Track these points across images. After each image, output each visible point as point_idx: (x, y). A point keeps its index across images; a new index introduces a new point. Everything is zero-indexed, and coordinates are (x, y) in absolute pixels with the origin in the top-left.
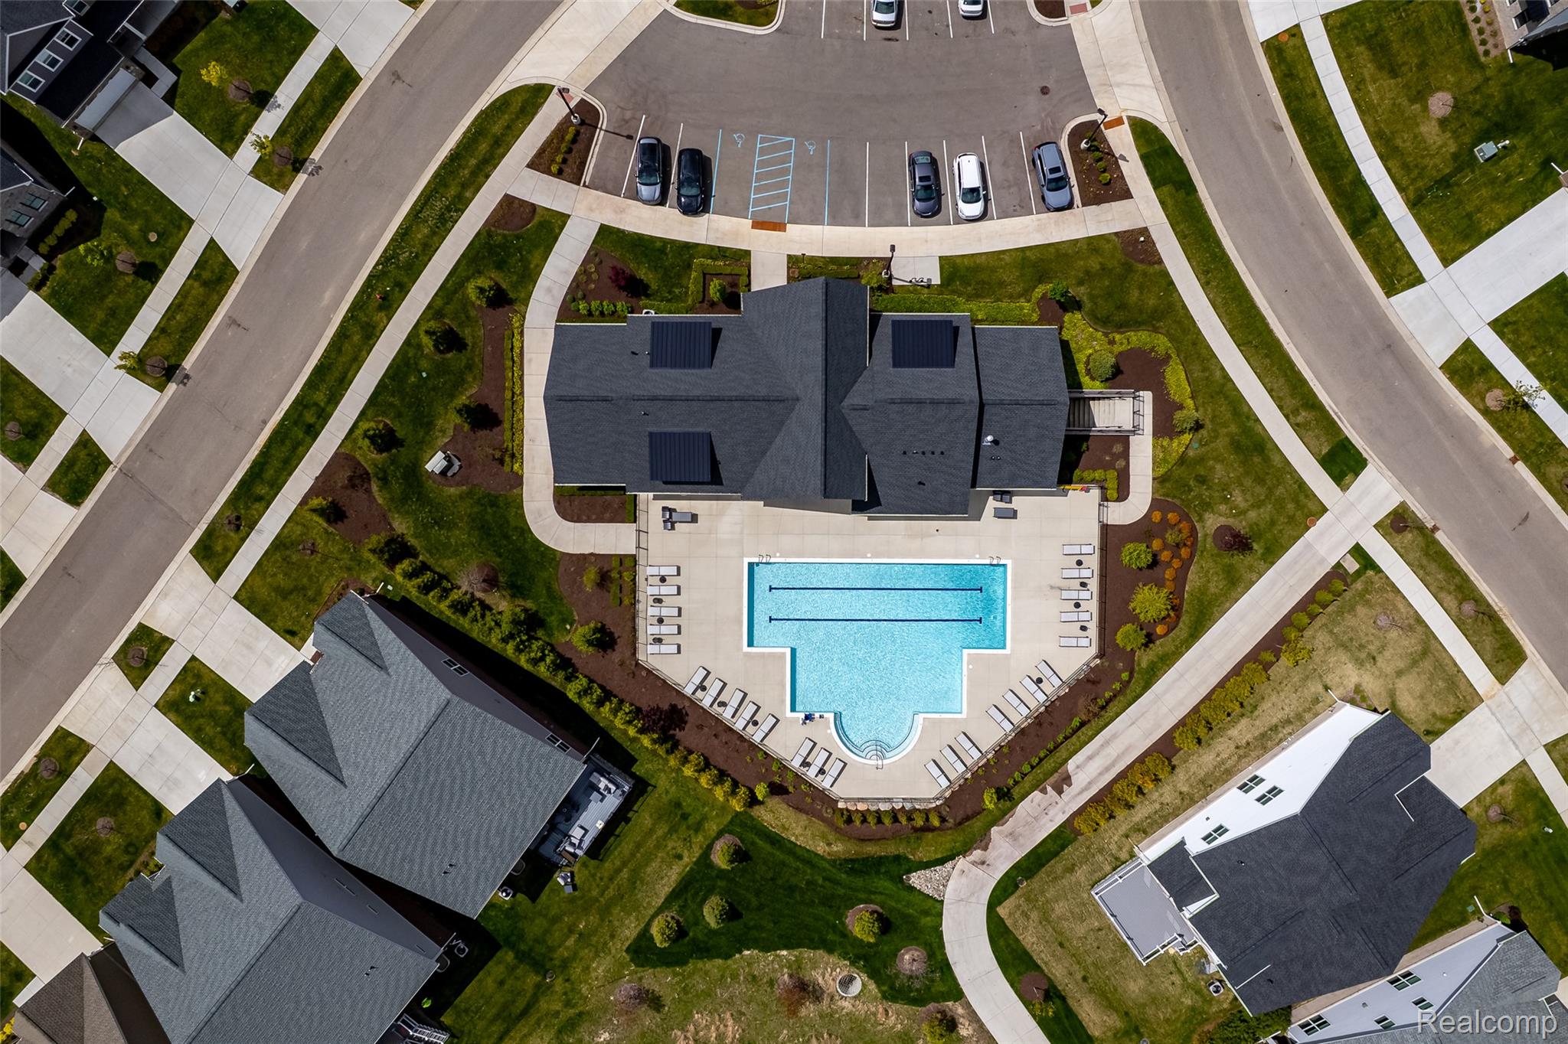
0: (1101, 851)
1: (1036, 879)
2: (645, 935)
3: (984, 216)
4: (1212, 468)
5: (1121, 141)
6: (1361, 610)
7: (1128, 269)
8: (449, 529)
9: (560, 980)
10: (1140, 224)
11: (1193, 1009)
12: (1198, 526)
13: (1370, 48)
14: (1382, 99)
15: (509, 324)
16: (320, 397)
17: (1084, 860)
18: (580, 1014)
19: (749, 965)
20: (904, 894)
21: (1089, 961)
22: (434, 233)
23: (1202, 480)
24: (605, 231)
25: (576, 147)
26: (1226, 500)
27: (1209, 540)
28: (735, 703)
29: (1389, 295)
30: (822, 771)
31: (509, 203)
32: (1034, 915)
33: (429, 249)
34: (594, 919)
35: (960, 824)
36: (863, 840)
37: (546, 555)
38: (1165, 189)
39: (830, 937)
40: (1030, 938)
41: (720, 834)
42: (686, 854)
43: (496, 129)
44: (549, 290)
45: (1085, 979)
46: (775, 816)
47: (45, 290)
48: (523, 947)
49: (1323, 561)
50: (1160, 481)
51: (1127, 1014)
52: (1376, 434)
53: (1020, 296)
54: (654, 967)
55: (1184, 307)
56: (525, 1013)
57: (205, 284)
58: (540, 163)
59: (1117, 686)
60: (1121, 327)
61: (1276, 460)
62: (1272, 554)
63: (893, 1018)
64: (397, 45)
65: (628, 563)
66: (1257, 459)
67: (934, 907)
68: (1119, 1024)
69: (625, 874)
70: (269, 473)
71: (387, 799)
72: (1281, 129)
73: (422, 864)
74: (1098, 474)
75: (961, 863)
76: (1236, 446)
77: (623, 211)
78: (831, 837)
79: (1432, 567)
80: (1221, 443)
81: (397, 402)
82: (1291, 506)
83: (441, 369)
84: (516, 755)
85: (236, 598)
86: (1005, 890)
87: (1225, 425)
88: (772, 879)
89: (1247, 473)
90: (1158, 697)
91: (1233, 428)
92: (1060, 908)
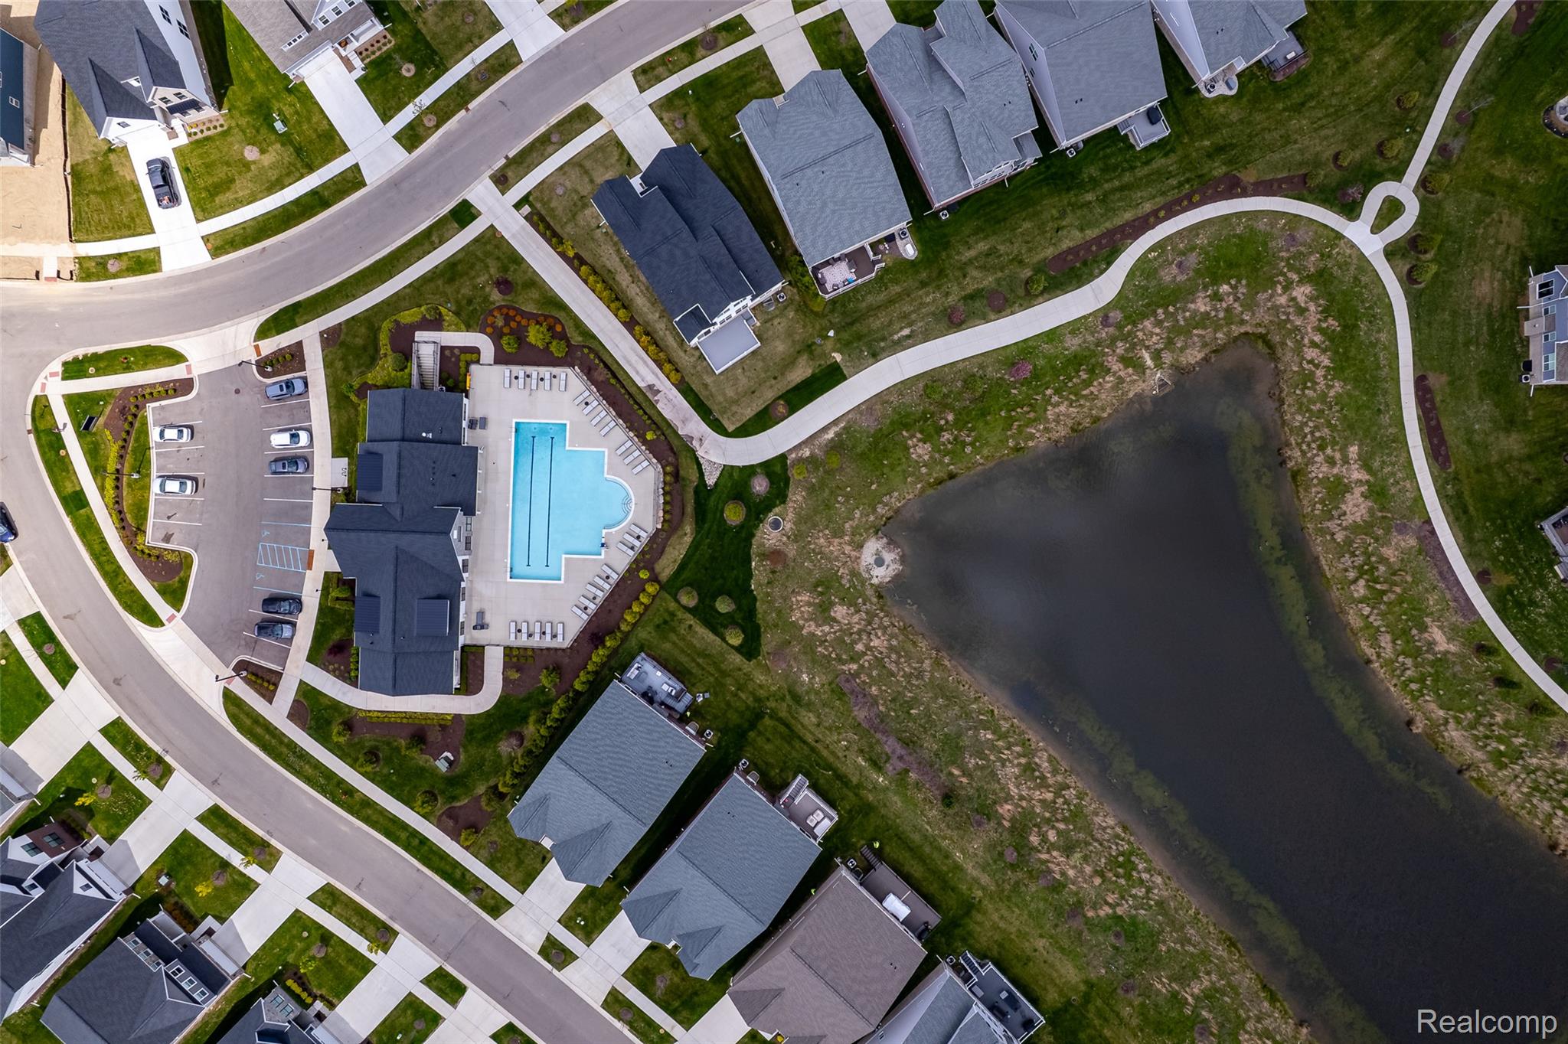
0: (695, 367)
1: (711, 407)
2: (738, 649)
3: (309, 431)
4: (463, 295)
5: (269, 346)
6: (553, 204)
7: (343, 344)
8: (485, 760)
9: (768, 704)
10: (317, 336)
11: (797, 311)
12: (497, 304)
13: (217, 194)
14: (248, 188)
15: (364, 718)
16: (403, 835)
17: (700, 377)
18: (789, 692)
19: (761, 585)
20: (719, 489)
21: (763, 375)
22: (308, 762)
23: (470, 302)
24: (310, 659)
25: (260, 674)
26: (483, 287)
27: (506, 298)
28: (594, 590)
29: (365, 185)
30: (638, 537)
31: (291, 716)
32: (734, 408)
33: (318, 765)
34: (729, 680)
35: (675, 454)
36: (683, 514)
37: (502, 701)
38: (297, 320)
39: (743, 535)
40: (749, 412)
41: (677, 601)
42: (688, 623)
43: (248, 722)
44: (344, 694)
45: (775, 378)
46: (667, 565)
47: (335, 1001)
48: (746, 725)
49: (522, 227)
50: (469, 328)
51: (799, 352)
52: (448, 194)
53: (357, 410)
54: (760, 645)
55: (367, 310)
56: (787, 726)
57: (334, 903)
58: (269, 697)
59: (592, 356)
60: (377, 350)
61: (460, 256)
62: (516, 259)
63: (797, 497)
64: (196, 781)
65: (509, 651)
66: (459, 267)
67: (728, 471)
68: (805, 357)
69: (700, 661)
70: (448, 868)
71: (615, 796)
72: (264, 249)
73: (663, 779)
74: (462, 364)
75: (700, 453)
76: (451, 280)
77: (299, 647)
78: (680, 533)
79: (529, 160)
80: (449, 290)
81: (407, 789)
82: (489, 247)
83: (389, 760)
84: (599, 720)
85: (523, 893)
86: (718, 427)
87: (438, 287)
88: (706, 569)
89: (467, 274)
90: (601, 330)
91: (440, 282)
92: (730, 393)
